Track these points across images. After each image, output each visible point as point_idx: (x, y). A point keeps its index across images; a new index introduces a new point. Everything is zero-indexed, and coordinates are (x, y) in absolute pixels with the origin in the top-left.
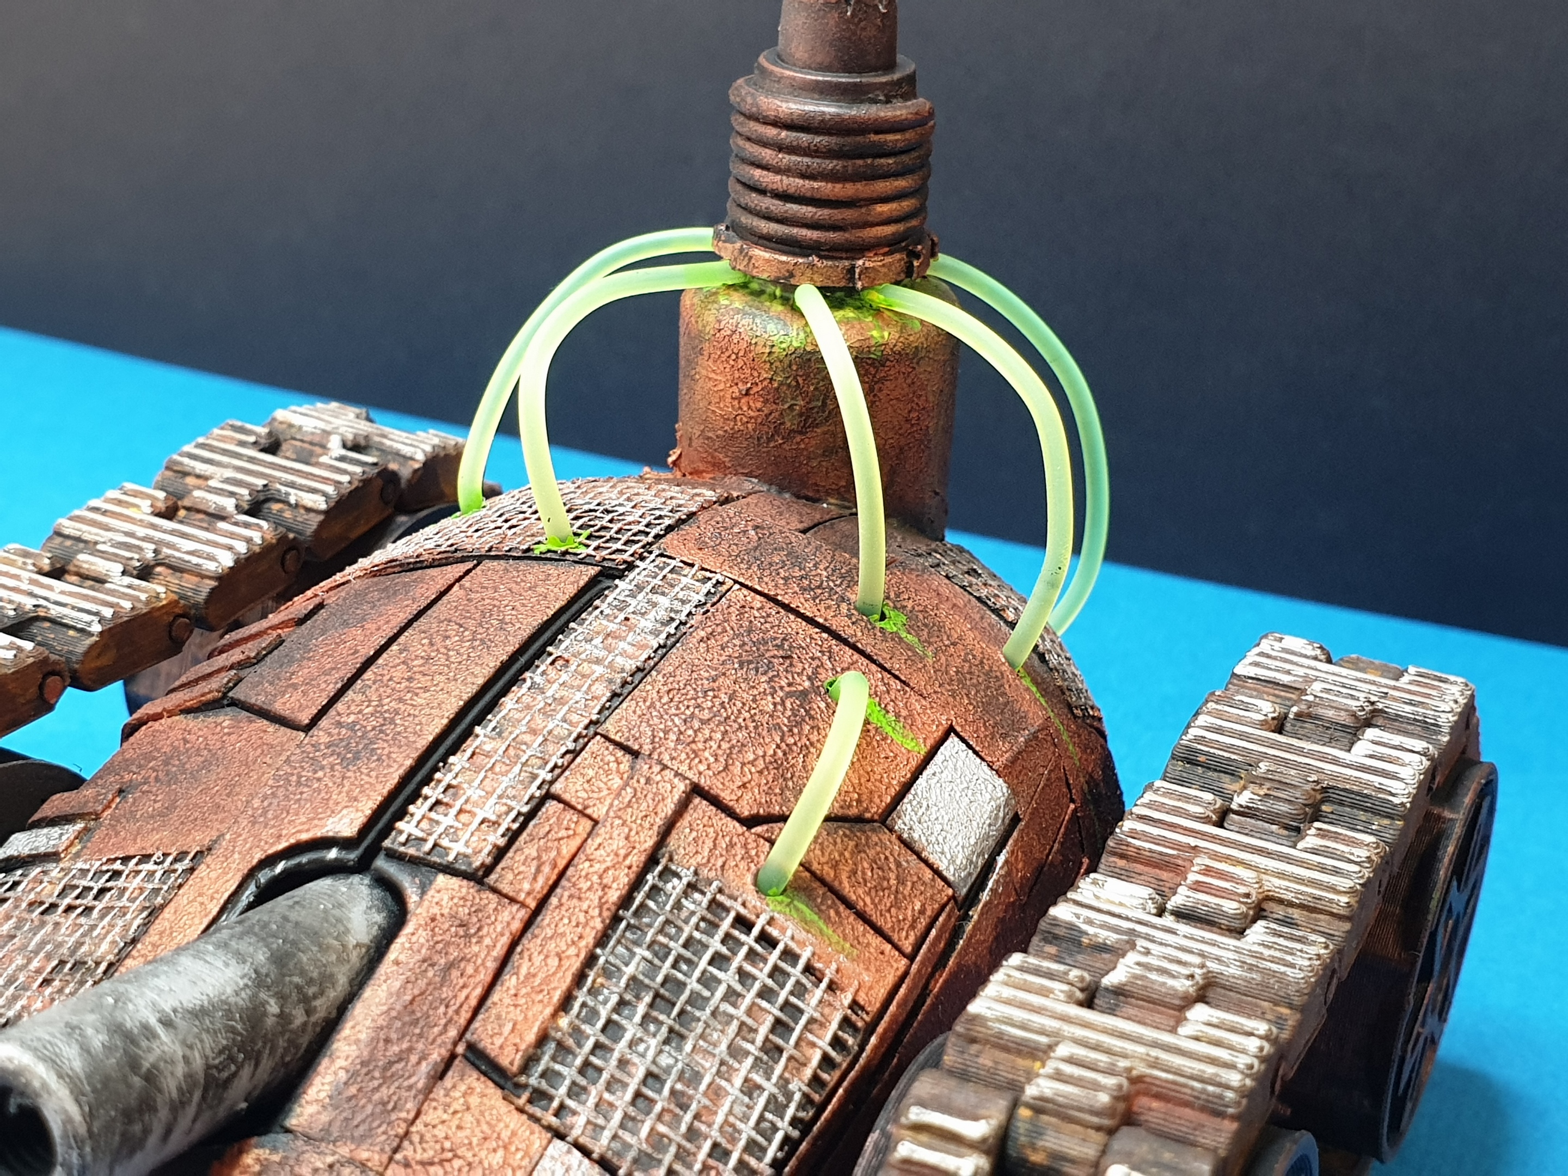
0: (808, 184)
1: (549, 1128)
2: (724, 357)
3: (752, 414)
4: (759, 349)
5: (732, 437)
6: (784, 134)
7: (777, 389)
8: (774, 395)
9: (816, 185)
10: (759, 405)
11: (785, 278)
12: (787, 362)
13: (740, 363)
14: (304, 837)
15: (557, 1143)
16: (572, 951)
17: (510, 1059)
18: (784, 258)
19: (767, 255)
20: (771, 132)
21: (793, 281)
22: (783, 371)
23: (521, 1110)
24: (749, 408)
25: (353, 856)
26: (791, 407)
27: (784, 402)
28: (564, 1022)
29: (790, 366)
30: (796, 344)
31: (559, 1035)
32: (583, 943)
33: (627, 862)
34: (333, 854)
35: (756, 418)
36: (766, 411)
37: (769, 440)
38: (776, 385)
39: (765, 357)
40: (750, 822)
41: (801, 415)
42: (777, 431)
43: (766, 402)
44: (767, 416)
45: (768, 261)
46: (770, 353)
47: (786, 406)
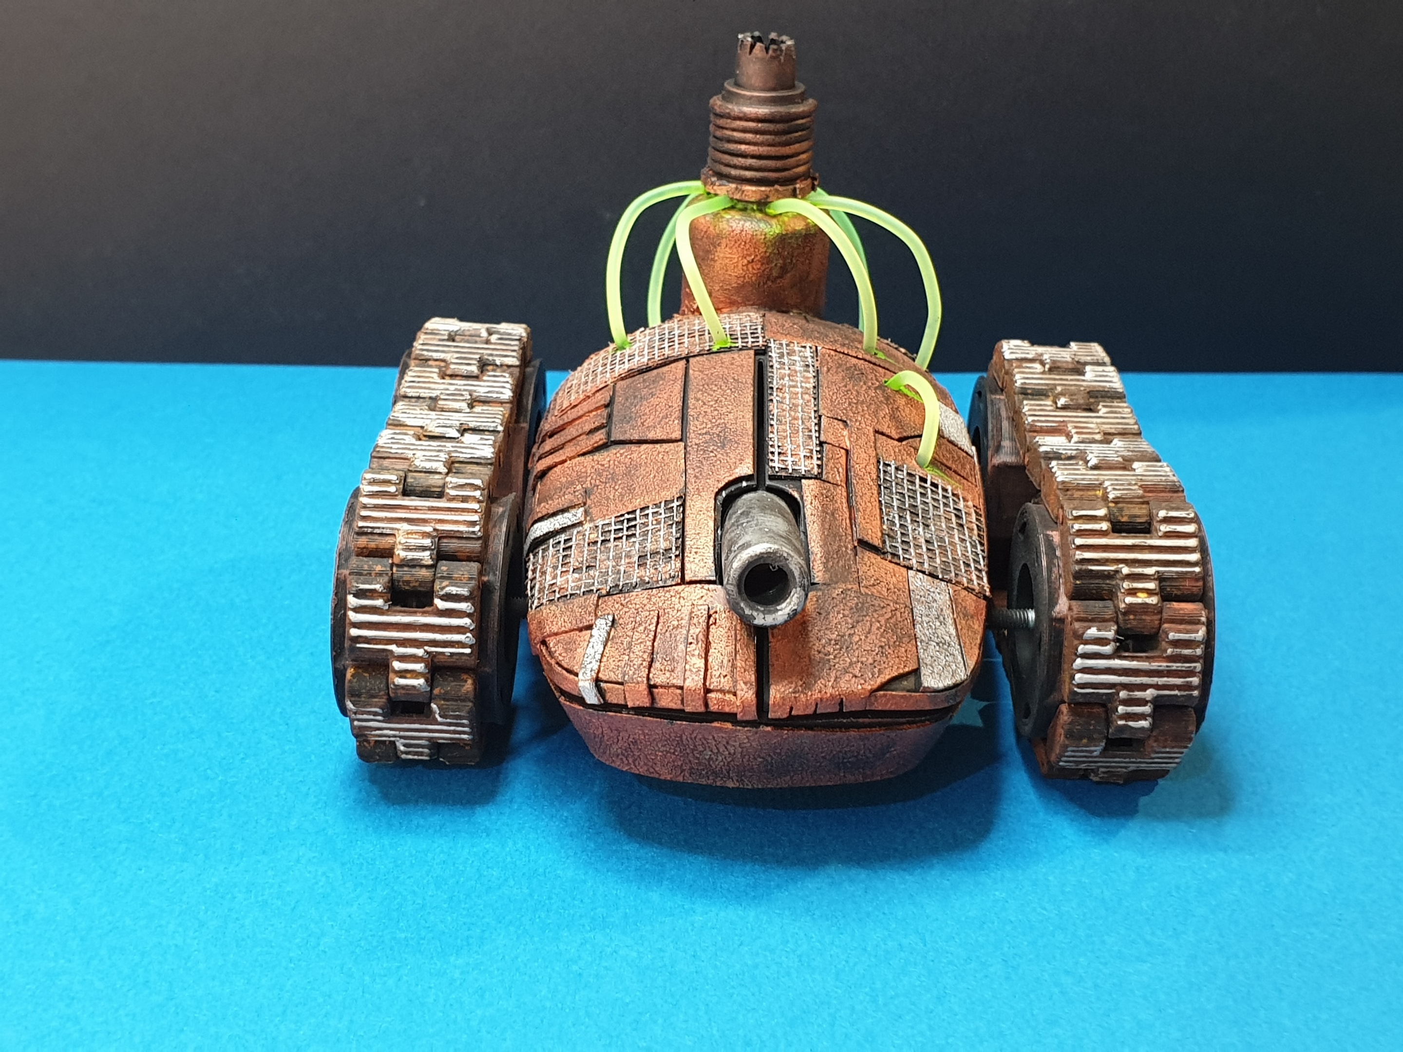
0: (773, 149)
1: (904, 566)
2: (737, 245)
3: (755, 272)
4: (759, 237)
5: (743, 286)
6: (760, 125)
7: (769, 257)
8: (767, 260)
9: (777, 149)
10: (759, 266)
11: (765, 199)
12: (773, 241)
13: (748, 246)
14: (731, 478)
15: (910, 572)
16: (873, 500)
17: (877, 542)
18: (763, 189)
19: (754, 188)
20: (752, 125)
21: (769, 200)
22: (772, 245)
23: (890, 562)
24: (753, 268)
25: (753, 483)
26: (776, 265)
27: (772, 262)
28: (885, 527)
29: (775, 243)
30: (777, 232)
31: (887, 532)
32: (874, 496)
33: (871, 462)
34: (744, 484)
35: (757, 274)
36: (763, 269)
37: (764, 284)
38: (768, 254)
39: (762, 241)
40: (900, 440)
41: (781, 267)
42: (768, 279)
43: (762, 264)
44: (763, 271)
45: (753, 191)
46: (764, 239)
47: (773, 265)
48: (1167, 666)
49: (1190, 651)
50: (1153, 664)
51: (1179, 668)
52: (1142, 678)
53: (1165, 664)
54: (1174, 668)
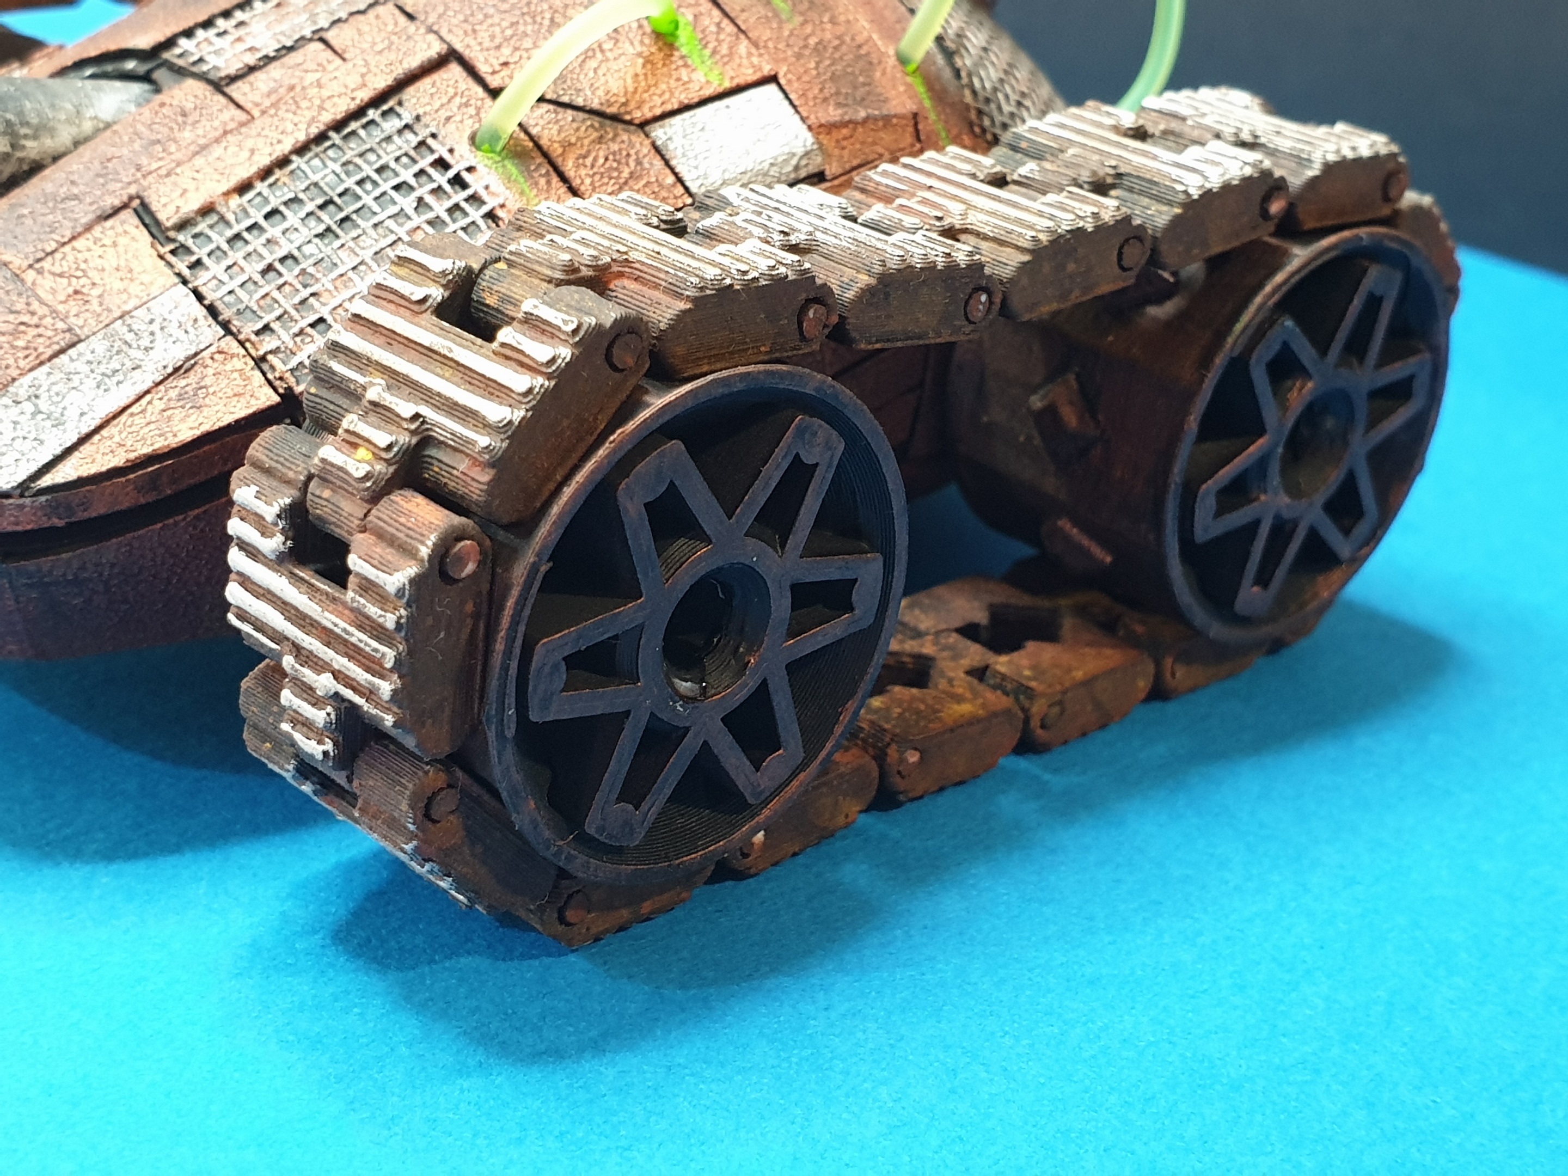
1: (179, 275)
14: (111, 48)
15: (179, 286)
16: (267, 151)
17: (167, 215)
23: (161, 257)
25: (143, 66)
28: (235, 201)
31: (224, 211)
32: (280, 147)
33: (354, 95)
34: (131, 65)
48: (344, 630)
49: (380, 612)
50: (327, 614)
51: (362, 645)
52: (313, 641)
53: (343, 624)
54: (353, 640)
